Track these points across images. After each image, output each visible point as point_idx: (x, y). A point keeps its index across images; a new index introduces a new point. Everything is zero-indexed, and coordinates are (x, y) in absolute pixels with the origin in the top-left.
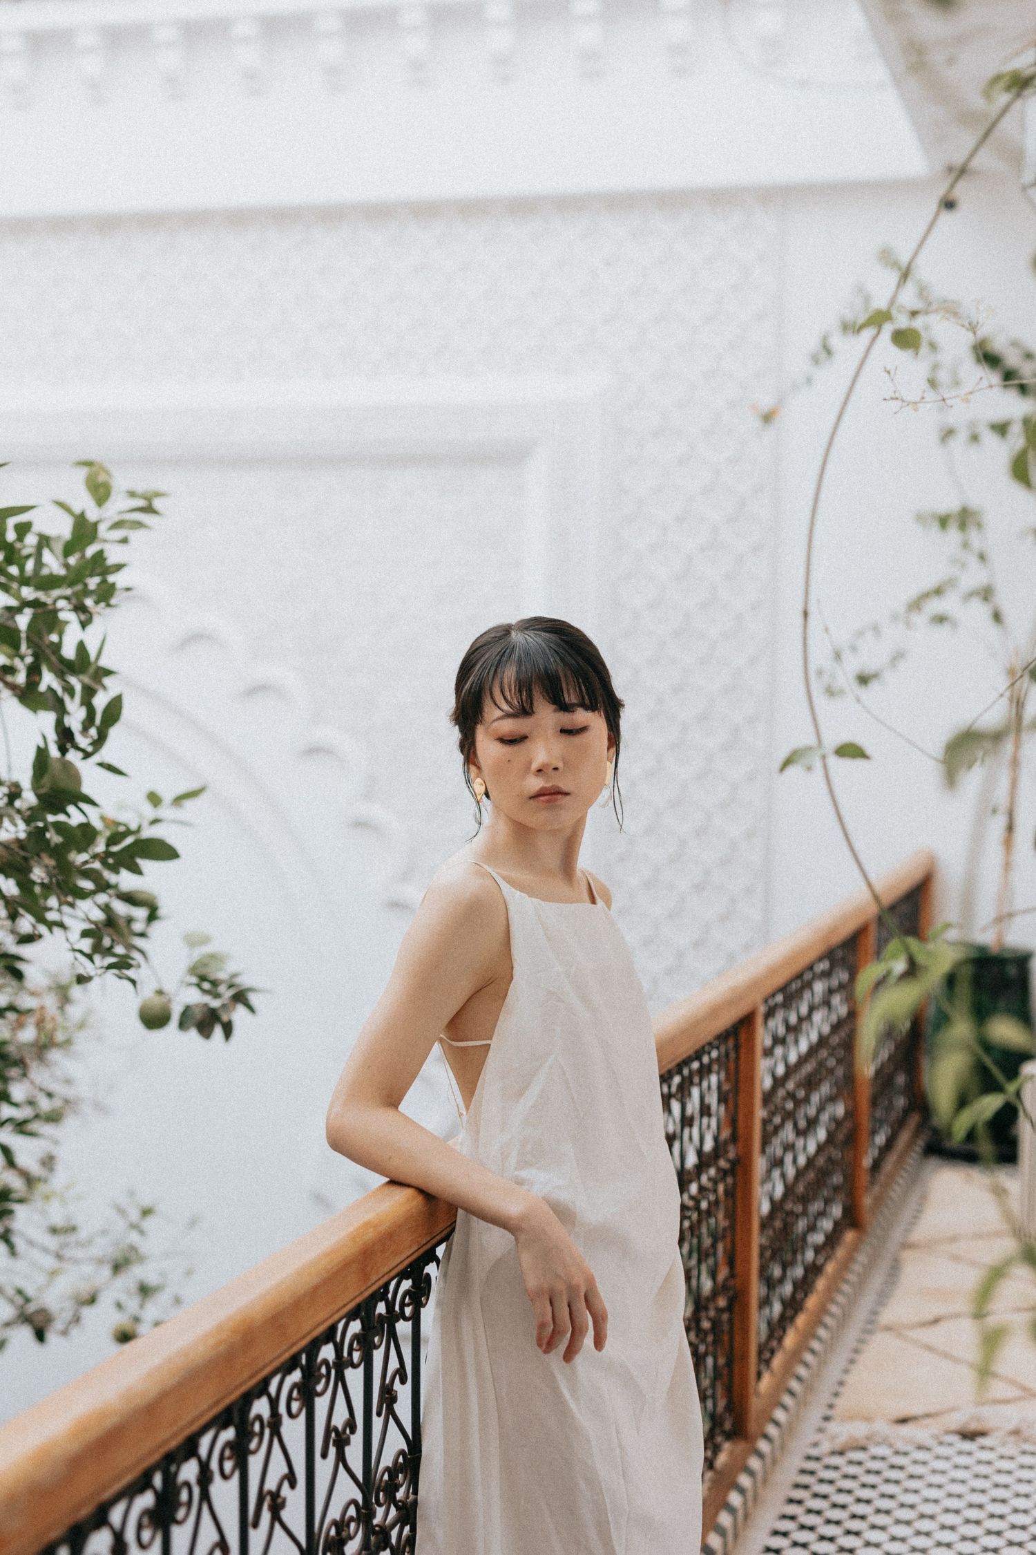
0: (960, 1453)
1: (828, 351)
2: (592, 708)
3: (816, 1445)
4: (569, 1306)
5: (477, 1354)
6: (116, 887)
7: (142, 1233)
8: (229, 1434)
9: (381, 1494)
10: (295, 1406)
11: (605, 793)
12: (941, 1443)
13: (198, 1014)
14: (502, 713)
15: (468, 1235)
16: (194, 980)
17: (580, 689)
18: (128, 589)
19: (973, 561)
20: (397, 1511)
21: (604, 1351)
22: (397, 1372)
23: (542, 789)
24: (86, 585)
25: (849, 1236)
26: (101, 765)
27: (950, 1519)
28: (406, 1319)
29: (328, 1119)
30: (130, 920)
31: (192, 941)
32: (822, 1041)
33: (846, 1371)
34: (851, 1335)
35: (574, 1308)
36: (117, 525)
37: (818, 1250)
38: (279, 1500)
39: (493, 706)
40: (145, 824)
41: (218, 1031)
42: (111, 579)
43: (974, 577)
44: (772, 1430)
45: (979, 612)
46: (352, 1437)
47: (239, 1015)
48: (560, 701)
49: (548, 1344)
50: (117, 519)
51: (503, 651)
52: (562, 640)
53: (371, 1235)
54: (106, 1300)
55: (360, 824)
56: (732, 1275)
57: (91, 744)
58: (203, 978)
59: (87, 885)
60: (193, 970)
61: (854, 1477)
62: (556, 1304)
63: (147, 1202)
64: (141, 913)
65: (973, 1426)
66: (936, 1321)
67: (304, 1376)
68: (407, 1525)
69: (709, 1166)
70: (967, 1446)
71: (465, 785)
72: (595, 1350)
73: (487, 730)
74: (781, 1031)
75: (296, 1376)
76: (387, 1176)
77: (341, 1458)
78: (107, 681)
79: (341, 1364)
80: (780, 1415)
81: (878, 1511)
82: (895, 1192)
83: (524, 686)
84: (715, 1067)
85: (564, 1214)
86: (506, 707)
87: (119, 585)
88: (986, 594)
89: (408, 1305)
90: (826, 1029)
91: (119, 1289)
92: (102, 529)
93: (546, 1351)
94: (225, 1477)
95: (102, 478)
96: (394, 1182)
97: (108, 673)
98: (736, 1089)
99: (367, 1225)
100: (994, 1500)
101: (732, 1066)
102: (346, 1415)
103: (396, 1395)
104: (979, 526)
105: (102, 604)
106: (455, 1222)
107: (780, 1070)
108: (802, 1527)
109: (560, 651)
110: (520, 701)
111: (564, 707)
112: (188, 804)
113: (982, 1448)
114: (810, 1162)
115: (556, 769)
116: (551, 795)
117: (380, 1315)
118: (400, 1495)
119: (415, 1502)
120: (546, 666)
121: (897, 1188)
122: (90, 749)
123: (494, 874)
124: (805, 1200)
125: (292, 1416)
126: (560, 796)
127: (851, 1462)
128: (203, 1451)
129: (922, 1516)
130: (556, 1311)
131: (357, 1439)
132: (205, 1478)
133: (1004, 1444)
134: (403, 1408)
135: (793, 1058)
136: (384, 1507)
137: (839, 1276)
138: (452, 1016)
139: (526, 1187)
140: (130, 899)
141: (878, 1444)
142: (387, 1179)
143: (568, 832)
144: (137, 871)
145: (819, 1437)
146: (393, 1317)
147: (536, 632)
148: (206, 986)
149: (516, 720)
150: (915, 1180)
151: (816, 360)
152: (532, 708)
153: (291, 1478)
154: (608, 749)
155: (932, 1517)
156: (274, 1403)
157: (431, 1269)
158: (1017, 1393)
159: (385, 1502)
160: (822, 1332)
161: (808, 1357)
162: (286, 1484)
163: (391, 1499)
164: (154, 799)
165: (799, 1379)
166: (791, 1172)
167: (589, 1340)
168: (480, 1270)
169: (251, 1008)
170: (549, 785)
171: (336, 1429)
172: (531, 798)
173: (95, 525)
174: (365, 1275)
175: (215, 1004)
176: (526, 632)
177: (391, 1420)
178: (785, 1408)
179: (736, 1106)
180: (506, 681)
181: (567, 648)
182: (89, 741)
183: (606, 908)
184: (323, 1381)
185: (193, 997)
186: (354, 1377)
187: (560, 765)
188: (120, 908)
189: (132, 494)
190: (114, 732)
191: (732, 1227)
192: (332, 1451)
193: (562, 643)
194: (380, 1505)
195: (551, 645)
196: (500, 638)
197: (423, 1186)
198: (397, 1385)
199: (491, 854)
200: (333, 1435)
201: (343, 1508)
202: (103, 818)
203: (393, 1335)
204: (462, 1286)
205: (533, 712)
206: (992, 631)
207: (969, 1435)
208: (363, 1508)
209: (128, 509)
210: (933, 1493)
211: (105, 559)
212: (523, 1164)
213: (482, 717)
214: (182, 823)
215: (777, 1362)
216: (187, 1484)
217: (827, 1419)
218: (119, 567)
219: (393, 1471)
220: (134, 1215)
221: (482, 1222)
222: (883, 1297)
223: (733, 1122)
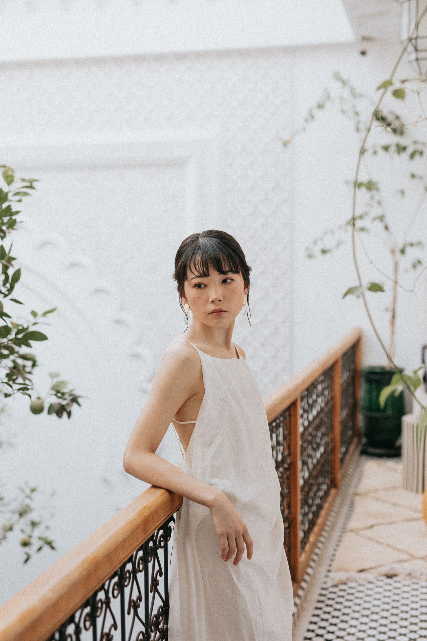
0: (386, 584)
1: (313, 117)
2: (236, 272)
3: (325, 583)
4: (236, 540)
5: (194, 561)
6: (17, 352)
7: (31, 499)
8: (88, 610)
9: (153, 627)
10: (116, 592)
11: (243, 310)
12: (378, 580)
13: (57, 408)
14: (195, 276)
15: (188, 509)
16: (54, 392)
17: (230, 264)
18: (21, 222)
19: (375, 204)
20: (159, 633)
21: (251, 560)
22: (158, 571)
23: (214, 310)
24: (3, 220)
25: (333, 491)
26: (12, 300)
27: (385, 614)
28: (161, 548)
29: (124, 459)
30: (24, 367)
31: (53, 375)
32: (322, 409)
33: (335, 550)
34: (336, 534)
35: (238, 541)
36: (17, 194)
37: (321, 498)
38: (110, 637)
39: (191, 273)
40: (30, 325)
41: (65, 415)
42: (14, 217)
43: (376, 211)
44: (307, 578)
45: (379, 226)
46: (141, 603)
47: (74, 408)
48: (221, 270)
49: (226, 557)
50: (17, 191)
51: (195, 247)
52: (222, 241)
53: (147, 512)
54: (17, 528)
55: (118, 322)
56: (290, 513)
57: (7, 291)
58: (58, 392)
59: (5, 352)
60: (53, 388)
61: (343, 597)
62: (230, 540)
63: (33, 486)
64: (29, 363)
65: (392, 573)
66: (371, 527)
67: (119, 579)
68: (164, 639)
69: (279, 467)
70: (389, 581)
71: (181, 308)
72: (248, 560)
73: (189, 282)
74: (306, 407)
75: (116, 579)
76: (151, 484)
77: (136, 614)
78: (13, 262)
79: (135, 571)
80: (309, 571)
81: (354, 611)
82: (350, 471)
83: (205, 264)
84: (282, 424)
85: (232, 498)
86: (196, 273)
87: (18, 220)
88: (381, 218)
89: (162, 541)
90: (323, 405)
91: (22, 524)
92: (10, 196)
93: (226, 561)
94: (86, 629)
95: (10, 173)
96: (154, 486)
97: (14, 259)
98: (290, 434)
99: (145, 508)
100: (403, 605)
101: (288, 423)
102: (138, 594)
103: (158, 582)
104: (378, 189)
105: (10, 229)
106: (182, 503)
107: (306, 424)
108: (323, 620)
109: (220, 247)
110: (203, 270)
111: (222, 272)
112: (49, 315)
113: (396, 582)
114: (318, 461)
115: (220, 301)
116: (218, 312)
117: (151, 547)
118: (160, 626)
119: (167, 629)
120: (214, 255)
121: (351, 470)
122: (7, 293)
123: (194, 346)
124: (316, 478)
125: (114, 597)
126: (222, 313)
127: (341, 590)
128: (77, 619)
129: (373, 613)
130: (230, 543)
131: (142, 604)
132: (78, 632)
133: (404, 580)
134: (161, 588)
135: (311, 418)
136: (154, 633)
137: (330, 510)
138: (177, 410)
139: (214, 487)
140: (24, 357)
141: (352, 581)
142: (151, 485)
143: (227, 327)
144: (29, 346)
145: (326, 579)
146: (156, 547)
147: (210, 238)
148: (59, 395)
149: (201, 278)
150: (357, 466)
151: (306, 120)
152: (208, 273)
153: (115, 626)
154: (244, 289)
155: (377, 613)
156: (107, 593)
157: (171, 524)
158: (408, 557)
159: (155, 630)
160: (325, 534)
161: (320, 545)
162: (113, 629)
163: (157, 629)
164: (34, 314)
165: (316, 554)
166: (311, 466)
167: (245, 555)
168: (194, 525)
169: (79, 404)
170: (217, 308)
171: (133, 601)
172: (209, 314)
173: (7, 194)
174: (145, 531)
175: (64, 403)
176: (206, 238)
177: (156, 593)
178: (311, 567)
179: (290, 440)
180: (196, 262)
181: (224, 245)
182: (6, 289)
183: (244, 360)
184: (128, 580)
185: (54, 400)
186: (141, 576)
187: (222, 299)
188: (20, 361)
189: (23, 180)
190: (17, 285)
191: (289, 492)
192: (132, 610)
193: (222, 244)
194: (152, 632)
195: (217, 244)
196: (194, 241)
197: (168, 488)
198: (159, 578)
199: (193, 337)
200: (132, 603)
201: (137, 635)
202: (12, 323)
203: (156, 556)
204: (186, 532)
205: (209, 275)
206: (384, 233)
207: (390, 576)
208: (145, 634)
209: (21, 187)
210: (376, 603)
211: (11, 209)
212: (212, 476)
213: (187, 278)
214: (47, 324)
215: (307, 547)
216: (70, 636)
217: (329, 571)
218: (17, 213)
219: (157, 616)
220: (28, 492)
221: (194, 503)
222: (348, 517)
223: (289, 447)
